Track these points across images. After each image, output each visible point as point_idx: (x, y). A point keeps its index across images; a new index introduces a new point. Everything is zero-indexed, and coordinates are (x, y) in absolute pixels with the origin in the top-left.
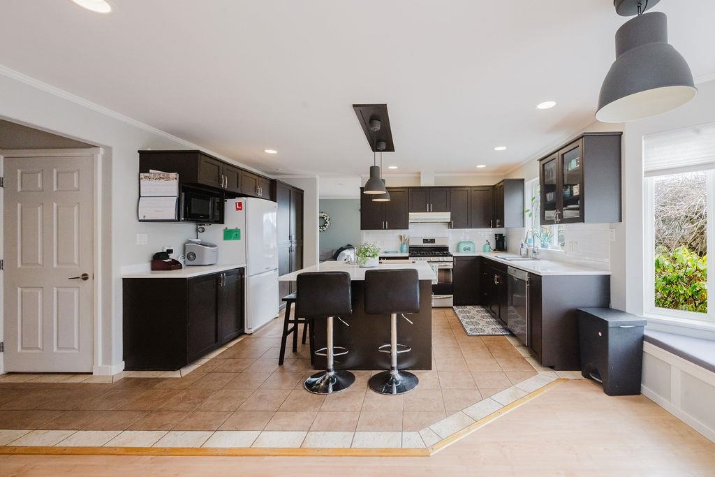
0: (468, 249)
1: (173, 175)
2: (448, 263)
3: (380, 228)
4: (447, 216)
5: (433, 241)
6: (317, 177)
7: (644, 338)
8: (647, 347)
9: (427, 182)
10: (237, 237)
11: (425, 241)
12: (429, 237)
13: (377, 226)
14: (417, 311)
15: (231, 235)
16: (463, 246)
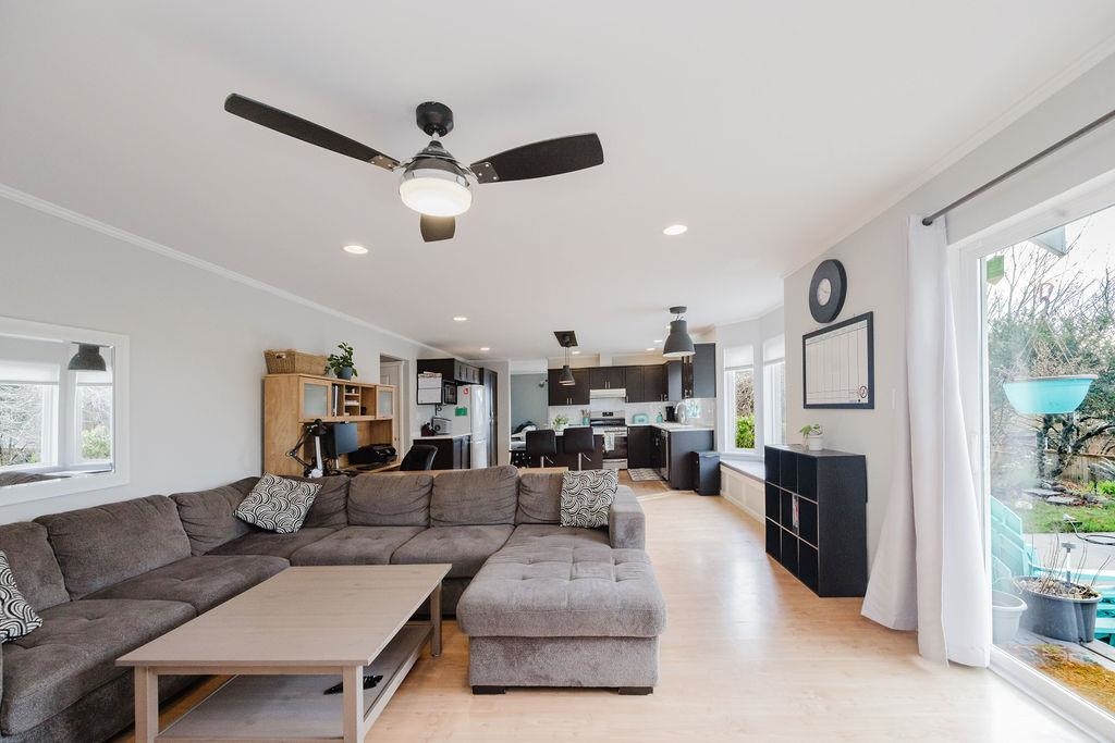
0: (643, 421)
1: (439, 374)
2: (623, 432)
3: (565, 404)
4: (622, 392)
5: (611, 414)
6: (509, 361)
7: (720, 463)
8: (723, 468)
9: (605, 363)
10: (465, 414)
11: (605, 414)
12: (608, 410)
13: (563, 403)
14: (592, 451)
15: (459, 412)
16: (637, 418)
